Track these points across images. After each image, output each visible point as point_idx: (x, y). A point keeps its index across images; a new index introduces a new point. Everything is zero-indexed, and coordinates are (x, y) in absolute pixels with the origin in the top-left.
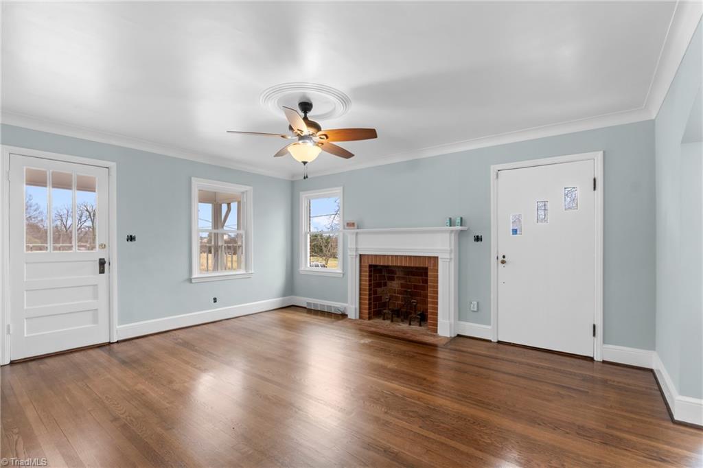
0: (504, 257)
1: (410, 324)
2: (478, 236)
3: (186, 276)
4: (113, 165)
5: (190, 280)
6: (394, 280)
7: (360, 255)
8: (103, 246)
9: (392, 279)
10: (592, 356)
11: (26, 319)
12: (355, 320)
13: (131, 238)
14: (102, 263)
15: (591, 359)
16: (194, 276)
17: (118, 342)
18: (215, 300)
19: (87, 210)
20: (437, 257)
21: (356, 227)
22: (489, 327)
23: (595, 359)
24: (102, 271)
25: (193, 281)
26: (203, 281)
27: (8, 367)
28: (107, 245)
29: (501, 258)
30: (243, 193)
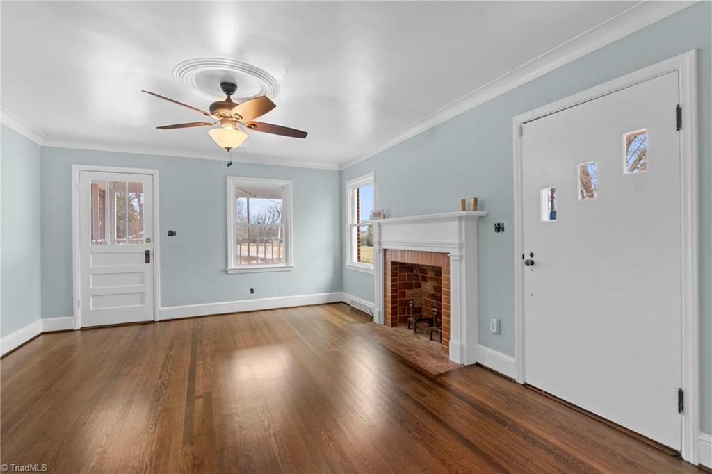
0: (532, 255)
1: (431, 339)
2: (499, 224)
3: (223, 268)
4: (156, 172)
5: (226, 271)
6: (427, 281)
7: (385, 250)
8: (148, 240)
9: (425, 279)
10: (679, 450)
11: (92, 296)
12: (380, 325)
13: (172, 234)
14: (147, 254)
15: (677, 455)
16: (229, 268)
17: (160, 321)
18: (252, 291)
19: (278, 211)
20: (448, 251)
21: (382, 216)
22: (513, 360)
23: (684, 456)
24: (148, 261)
25: (229, 272)
26: (240, 272)
27: (80, 332)
28: (152, 239)
29: (527, 257)
30: (283, 187)
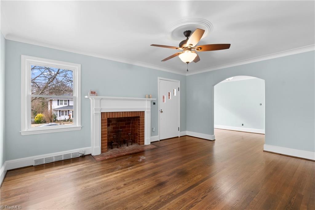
1: (127, 146)
7: (102, 113)
20: (144, 111)
22: (158, 136)
29: (161, 111)
